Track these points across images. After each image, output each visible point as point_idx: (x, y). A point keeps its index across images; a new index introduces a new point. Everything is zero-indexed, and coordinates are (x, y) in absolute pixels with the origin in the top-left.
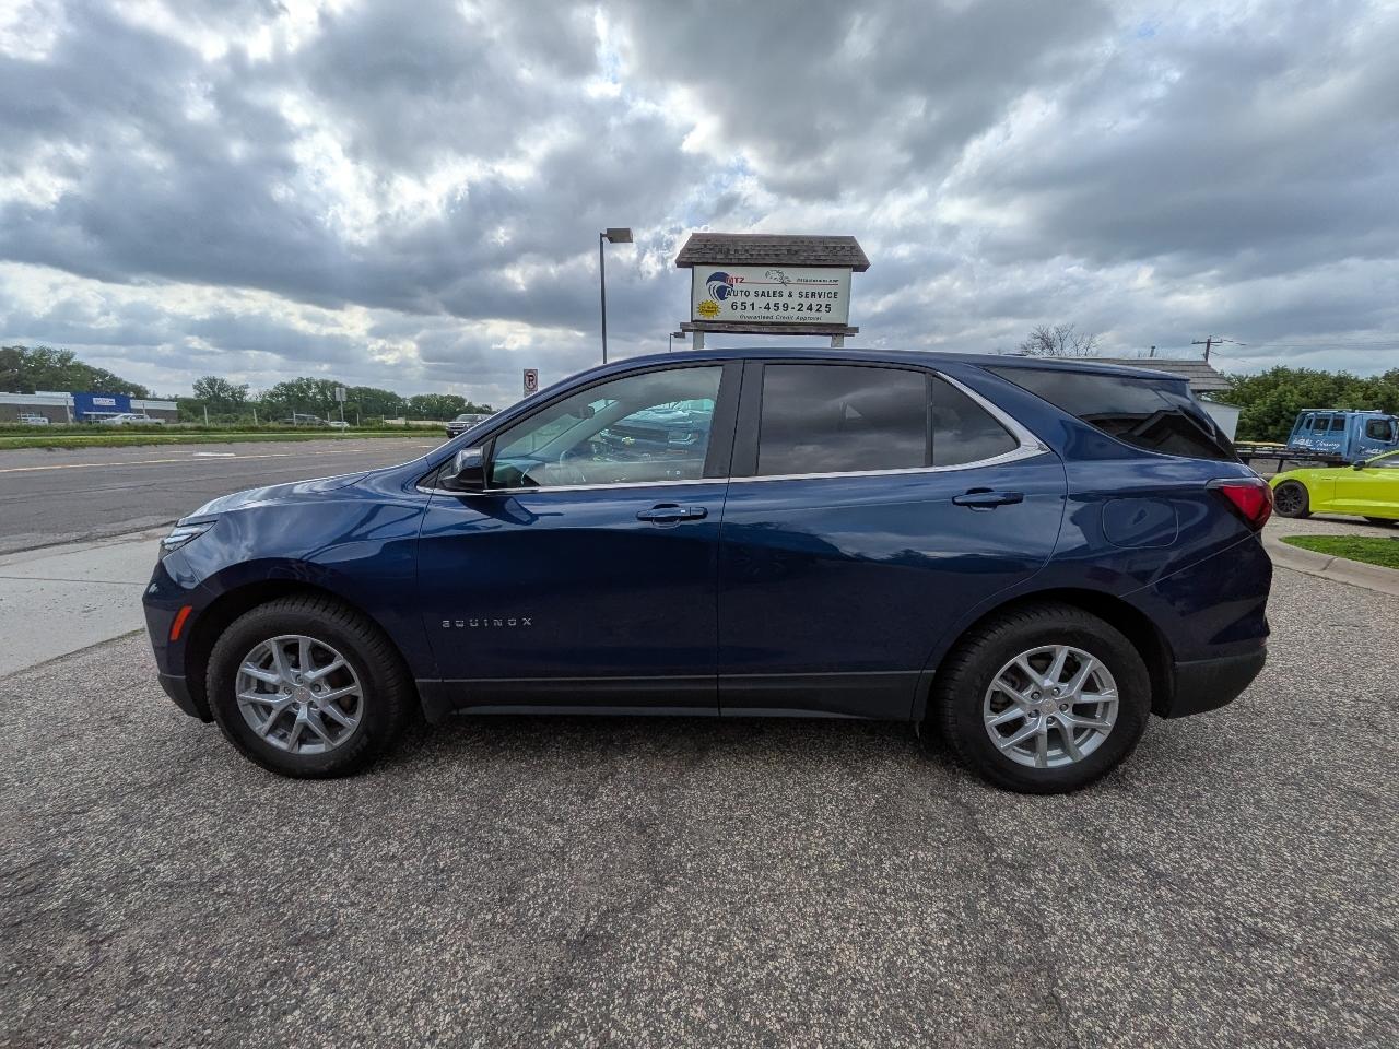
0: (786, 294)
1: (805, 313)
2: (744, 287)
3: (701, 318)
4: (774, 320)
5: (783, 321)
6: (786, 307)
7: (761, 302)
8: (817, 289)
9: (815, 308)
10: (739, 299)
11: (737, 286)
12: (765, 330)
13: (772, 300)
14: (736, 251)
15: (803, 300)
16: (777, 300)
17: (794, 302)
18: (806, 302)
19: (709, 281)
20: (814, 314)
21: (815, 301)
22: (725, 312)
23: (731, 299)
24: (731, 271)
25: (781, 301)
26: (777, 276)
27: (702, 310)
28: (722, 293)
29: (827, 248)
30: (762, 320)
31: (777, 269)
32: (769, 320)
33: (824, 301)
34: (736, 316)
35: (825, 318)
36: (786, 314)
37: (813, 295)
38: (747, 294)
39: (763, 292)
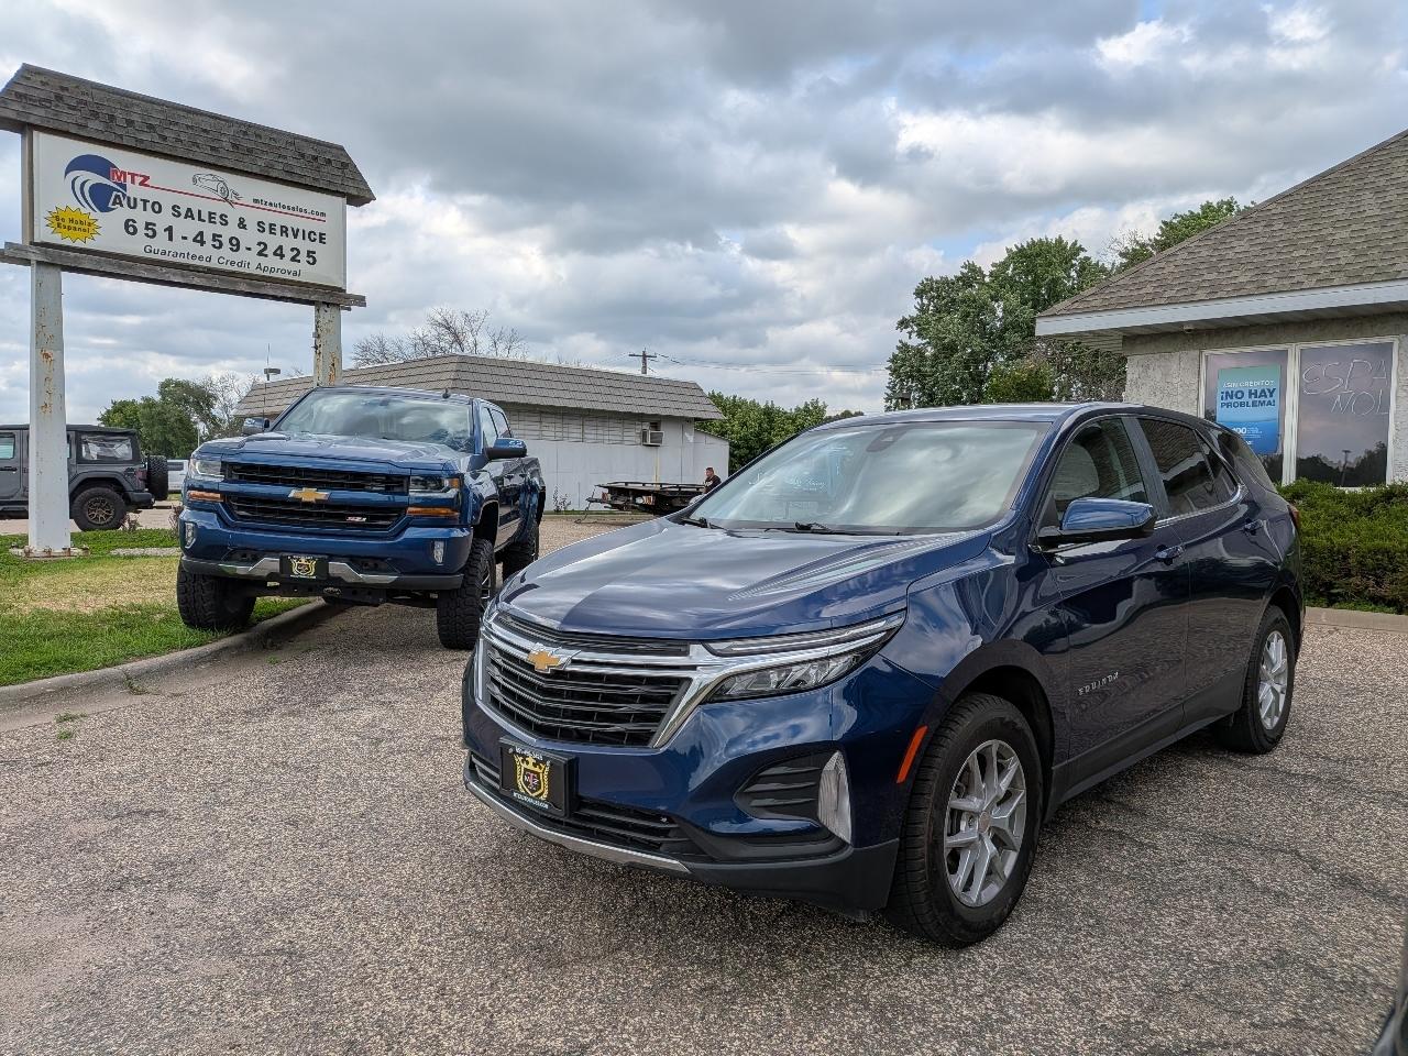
0: (233, 221)
1: (272, 261)
2: (151, 195)
3: (56, 239)
4: (214, 264)
5: (229, 268)
6: (235, 245)
7: (190, 227)
8: (292, 222)
9: (289, 254)
10: (141, 216)
11: (134, 190)
12: (196, 281)
13: (209, 230)
14: (130, 123)
15: (266, 237)
16: (218, 229)
17: (250, 237)
18: (274, 241)
19: (71, 169)
20: (286, 264)
21: (288, 243)
22: (108, 231)
23: (121, 214)
24: (122, 160)
25: (226, 233)
26: (214, 185)
27: (58, 221)
28: (102, 198)
29: (303, 156)
30: (191, 262)
31: (212, 172)
32: (204, 264)
33: (304, 246)
34: (135, 246)
35: (307, 273)
36: (236, 257)
37: (284, 230)
38: (157, 208)
39: (189, 210)
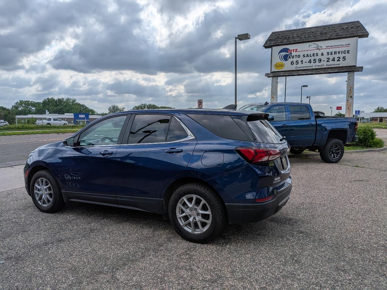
0: (320, 54)
1: (331, 62)
2: (297, 54)
3: (276, 70)
4: (314, 67)
5: (318, 67)
6: (320, 60)
7: (307, 59)
8: (337, 50)
9: (336, 59)
10: (295, 60)
11: (294, 54)
12: (309, 73)
13: (312, 58)
14: (293, 37)
15: (330, 56)
16: (315, 57)
17: (324, 58)
18: (331, 57)
19: (279, 53)
20: (336, 62)
21: (336, 56)
22: (287, 66)
23: (290, 60)
24: (290, 47)
25: (317, 58)
26: (315, 46)
27: (276, 66)
28: (286, 58)
29: (343, 29)
30: (307, 68)
31: (315, 43)
32: (311, 68)
33: (341, 56)
34: (293, 67)
35: (342, 64)
36: (320, 64)
37: (335, 53)
38: (299, 56)
39: (308, 55)
